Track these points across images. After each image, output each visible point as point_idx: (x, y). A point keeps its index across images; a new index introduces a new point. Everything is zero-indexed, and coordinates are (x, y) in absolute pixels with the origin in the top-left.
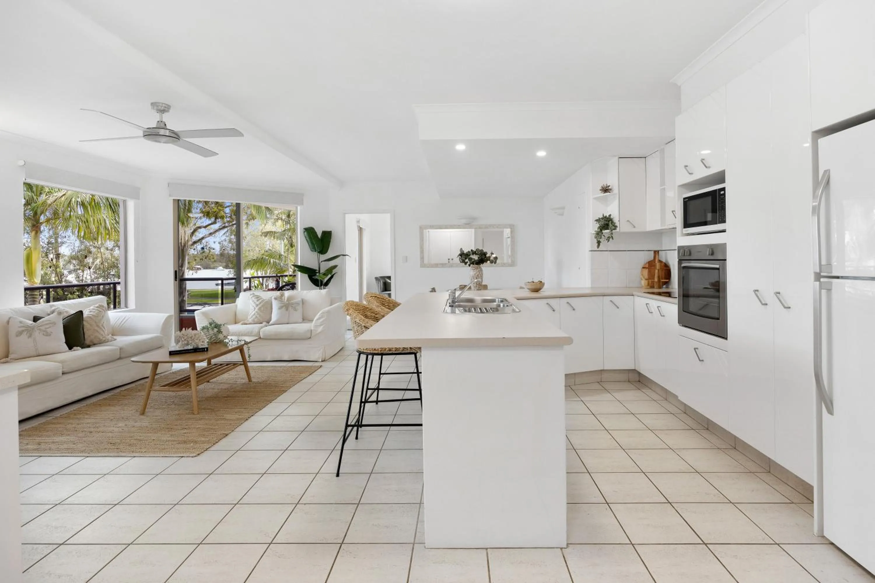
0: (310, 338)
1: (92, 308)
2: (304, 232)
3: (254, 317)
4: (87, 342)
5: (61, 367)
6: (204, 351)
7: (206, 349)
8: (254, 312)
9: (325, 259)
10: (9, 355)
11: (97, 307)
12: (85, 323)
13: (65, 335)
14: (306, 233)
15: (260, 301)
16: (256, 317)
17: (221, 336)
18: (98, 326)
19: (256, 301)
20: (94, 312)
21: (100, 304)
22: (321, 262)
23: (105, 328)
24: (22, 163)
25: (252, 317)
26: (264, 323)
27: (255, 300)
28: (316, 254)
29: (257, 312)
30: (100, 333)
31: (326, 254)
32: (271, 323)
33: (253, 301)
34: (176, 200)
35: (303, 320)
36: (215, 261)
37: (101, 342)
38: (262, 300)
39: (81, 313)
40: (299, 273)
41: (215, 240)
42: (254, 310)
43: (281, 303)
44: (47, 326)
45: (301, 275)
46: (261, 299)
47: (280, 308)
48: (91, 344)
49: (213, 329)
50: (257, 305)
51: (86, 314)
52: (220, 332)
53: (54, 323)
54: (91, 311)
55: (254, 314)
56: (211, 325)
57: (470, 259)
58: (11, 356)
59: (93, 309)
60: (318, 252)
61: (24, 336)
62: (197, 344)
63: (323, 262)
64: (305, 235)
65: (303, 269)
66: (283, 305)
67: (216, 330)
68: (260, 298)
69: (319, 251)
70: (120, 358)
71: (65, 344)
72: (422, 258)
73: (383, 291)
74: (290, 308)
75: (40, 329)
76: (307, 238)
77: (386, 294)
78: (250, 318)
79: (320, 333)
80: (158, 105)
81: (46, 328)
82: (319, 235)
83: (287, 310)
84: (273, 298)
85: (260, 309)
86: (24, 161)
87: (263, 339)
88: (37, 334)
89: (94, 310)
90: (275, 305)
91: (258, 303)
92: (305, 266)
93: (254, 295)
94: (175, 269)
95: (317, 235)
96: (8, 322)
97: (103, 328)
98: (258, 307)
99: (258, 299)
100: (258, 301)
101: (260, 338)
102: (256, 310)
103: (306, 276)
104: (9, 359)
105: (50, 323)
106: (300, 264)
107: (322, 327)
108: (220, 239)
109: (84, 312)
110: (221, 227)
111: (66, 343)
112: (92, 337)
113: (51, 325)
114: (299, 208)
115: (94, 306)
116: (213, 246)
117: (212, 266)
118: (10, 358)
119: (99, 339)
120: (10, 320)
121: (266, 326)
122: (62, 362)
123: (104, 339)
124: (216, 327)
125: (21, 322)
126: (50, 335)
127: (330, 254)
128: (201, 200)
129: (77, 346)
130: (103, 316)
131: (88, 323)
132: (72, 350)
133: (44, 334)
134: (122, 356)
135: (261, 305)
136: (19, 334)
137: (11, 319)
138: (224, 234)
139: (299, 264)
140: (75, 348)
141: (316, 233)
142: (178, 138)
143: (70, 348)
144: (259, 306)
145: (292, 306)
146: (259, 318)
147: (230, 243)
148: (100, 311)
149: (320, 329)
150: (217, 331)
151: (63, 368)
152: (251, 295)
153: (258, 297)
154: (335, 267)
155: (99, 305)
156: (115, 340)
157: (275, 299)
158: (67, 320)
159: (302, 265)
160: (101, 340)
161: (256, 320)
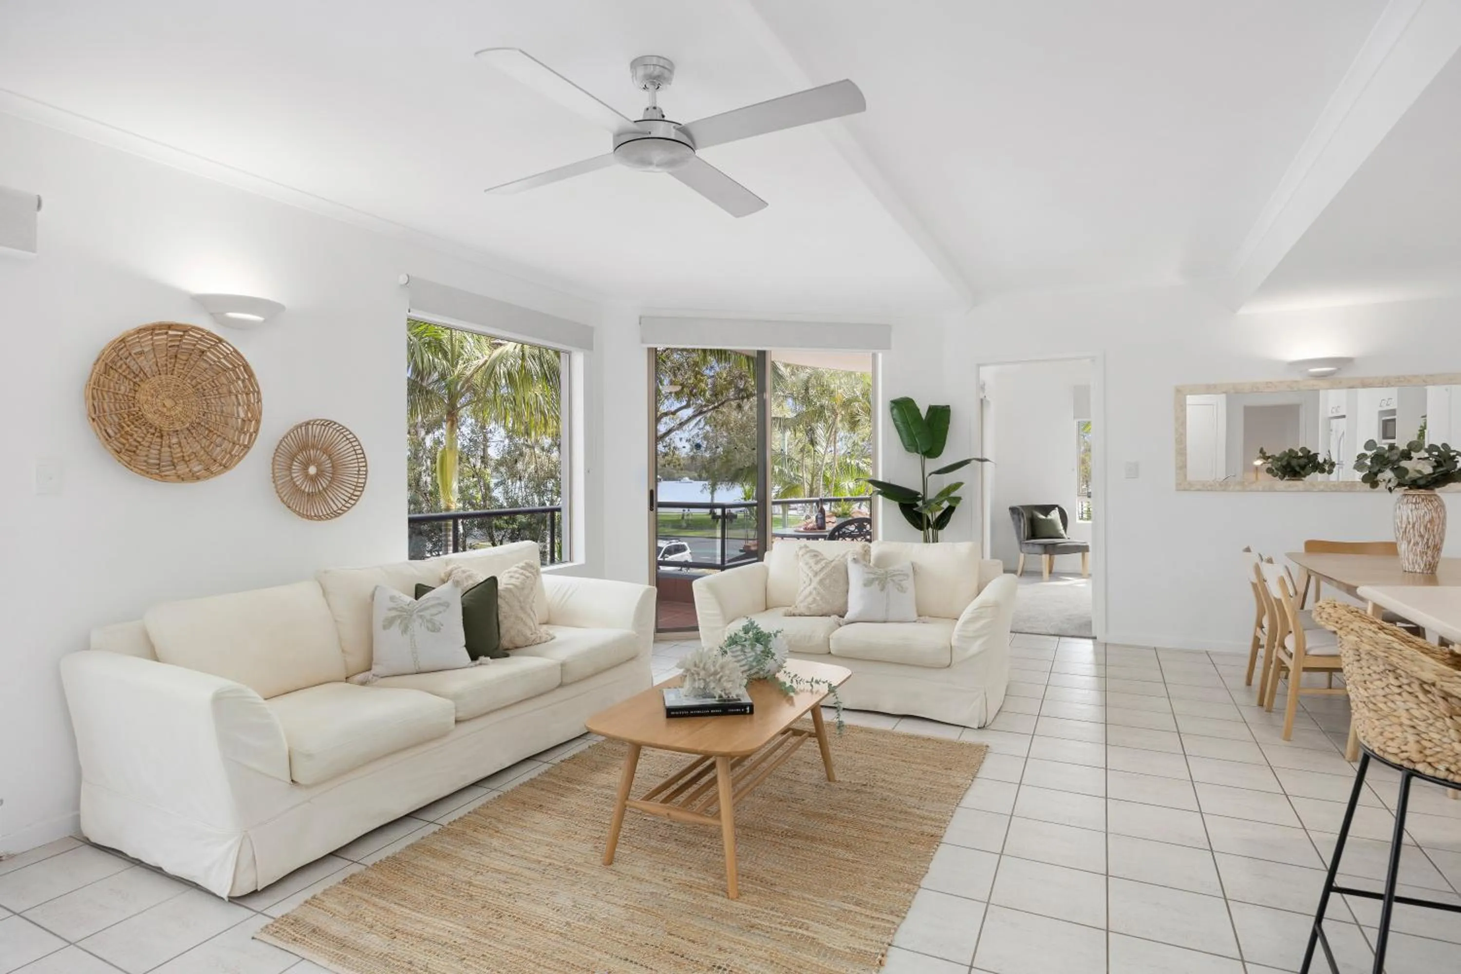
0: (949, 666)
1: (514, 569)
2: (892, 409)
3: (810, 599)
4: (505, 642)
5: (454, 711)
6: (744, 713)
7: (748, 709)
8: (809, 589)
9: (937, 469)
10: (373, 667)
11: (523, 568)
12: (500, 601)
13: (465, 629)
14: (895, 411)
15: (823, 563)
16: (815, 600)
17: (770, 664)
18: (522, 608)
19: (813, 564)
20: (518, 578)
21: (527, 561)
22: (930, 474)
23: (536, 612)
24: (403, 279)
25: (806, 598)
26: (833, 617)
27: (812, 562)
28: (916, 458)
29: (815, 589)
30: (525, 624)
31: (939, 458)
32: (848, 616)
33: (807, 564)
34: (652, 348)
35: (919, 616)
36: (682, 469)
37: (527, 644)
38: (825, 561)
39: (493, 581)
40: (880, 497)
41: (682, 436)
42: (810, 585)
43: (868, 573)
44: (434, 611)
45: (883, 502)
46: (823, 559)
47: (868, 583)
48: (511, 646)
49: (753, 647)
50: (816, 574)
51: (503, 583)
52: (767, 653)
53: (447, 605)
54: (511, 577)
55: (811, 593)
56: (746, 632)
57: (1400, 472)
58: (376, 669)
59: (516, 572)
60: (923, 454)
61: (396, 629)
62: (727, 692)
63: (933, 475)
64: (892, 415)
65: (889, 490)
66: (872, 576)
67: (759, 648)
68: (820, 557)
69: (924, 450)
70: (561, 685)
71: (464, 649)
72: (1182, 467)
73: (1028, 539)
74: (890, 586)
75: (421, 616)
76: (899, 423)
77: (1040, 544)
78: (802, 602)
79: (974, 656)
80: (648, 61)
81: (432, 615)
82: (924, 413)
83: (883, 589)
84: (850, 558)
85: (821, 582)
86: (408, 277)
87: (836, 656)
88: (416, 626)
89: (517, 575)
90: (856, 575)
91: (817, 568)
92: (893, 482)
93: (808, 549)
94: (651, 488)
95: (920, 415)
96: (373, 596)
97: (532, 613)
98: (818, 578)
99: (818, 558)
100: (817, 563)
101: (830, 653)
102: (814, 584)
103: (894, 507)
104: (371, 676)
105: (439, 604)
106: (883, 478)
107: (979, 642)
108: (690, 435)
109: (498, 579)
110: (696, 413)
111: (467, 646)
112: (513, 633)
113: (441, 608)
114: (880, 356)
115: (517, 565)
116: (679, 445)
117: (676, 475)
118: (373, 672)
119: (525, 636)
120: (377, 593)
121: (840, 626)
122: (455, 697)
123: (533, 637)
124: (758, 640)
125: (392, 598)
126: (439, 630)
127: (946, 458)
128: (696, 347)
129: (486, 656)
130: (532, 589)
131: (507, 603)
132: (478, 662)
133: (428, 628)
134: (567, 680)
135: (825, 571)
136: (388, 623)
137: (378, 588)
138: (696, 425)
139: (880, 479)
140: (482, 659)
141: (918, 410)
142: (691, 145)
143: (474, 657)
144: (822, 575)
145: (893, 580)
146: (820, 603)
147: (705, 440)
148: (528, 577)
149: (975, 647)
150: (762, 652)
151: (457, 711)
152: (801, 548)
153: (816, 555)
154: (958, 485)
155: (526, 563)
156: (552, 639)
157: (855, 560)
158: (470, 596)
159: (887, 481)
160: (527, 639)
161: (813, 606)
